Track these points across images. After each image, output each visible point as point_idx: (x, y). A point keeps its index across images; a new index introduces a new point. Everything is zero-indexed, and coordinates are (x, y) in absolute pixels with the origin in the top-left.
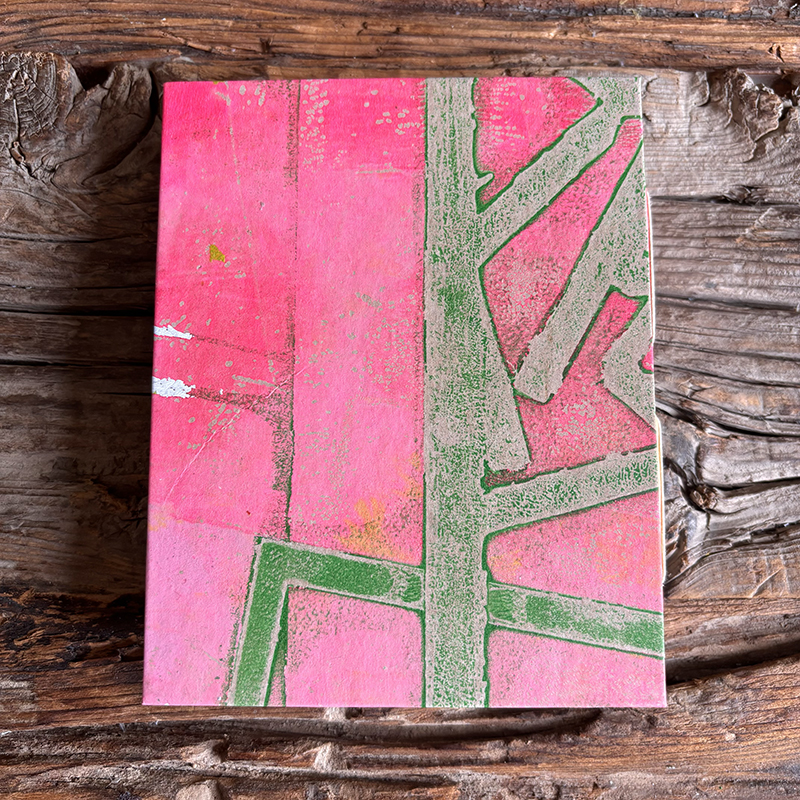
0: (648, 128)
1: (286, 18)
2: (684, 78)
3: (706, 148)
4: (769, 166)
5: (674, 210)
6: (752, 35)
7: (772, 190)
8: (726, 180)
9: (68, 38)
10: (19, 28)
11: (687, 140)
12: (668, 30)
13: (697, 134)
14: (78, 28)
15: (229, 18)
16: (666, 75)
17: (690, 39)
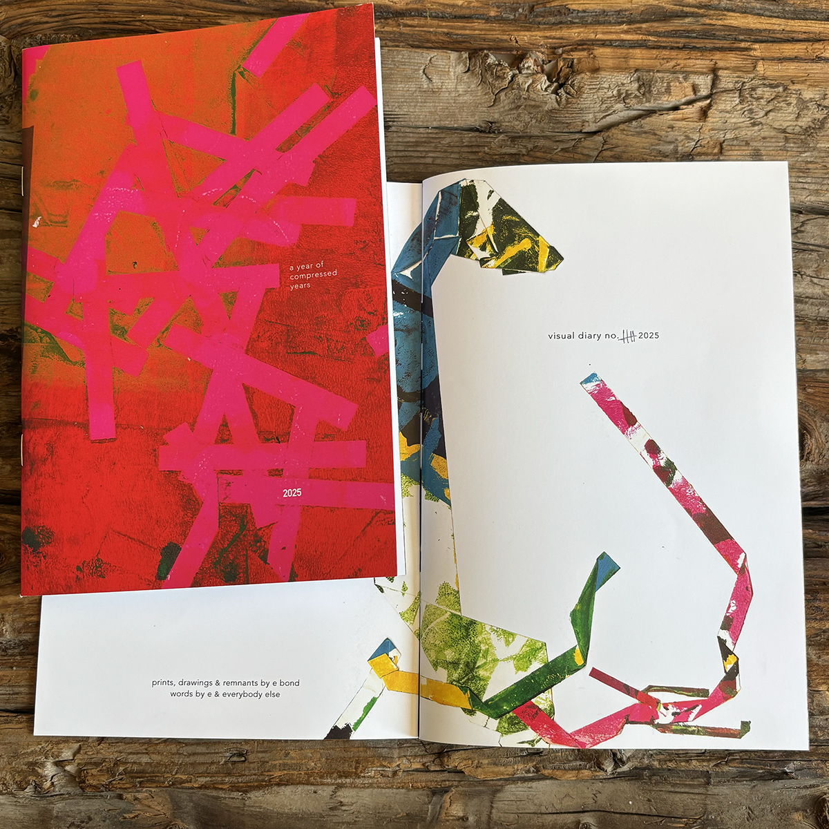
0: (430, 85)
1: (215, 16)
2: (453, 55)
3: (466, 98)
4: (502, 110)
5: (443, 135)
6: (499, 30)
7: (504, 124)
8: (476, 118)
9: (87, 26)
10: (56, 19)
11: (454, 93)
12: (446, 27)
13: (461, 90)
14: (92, 20)
15: (181, 16)
16: (442, 54)
17: (460, 32)
